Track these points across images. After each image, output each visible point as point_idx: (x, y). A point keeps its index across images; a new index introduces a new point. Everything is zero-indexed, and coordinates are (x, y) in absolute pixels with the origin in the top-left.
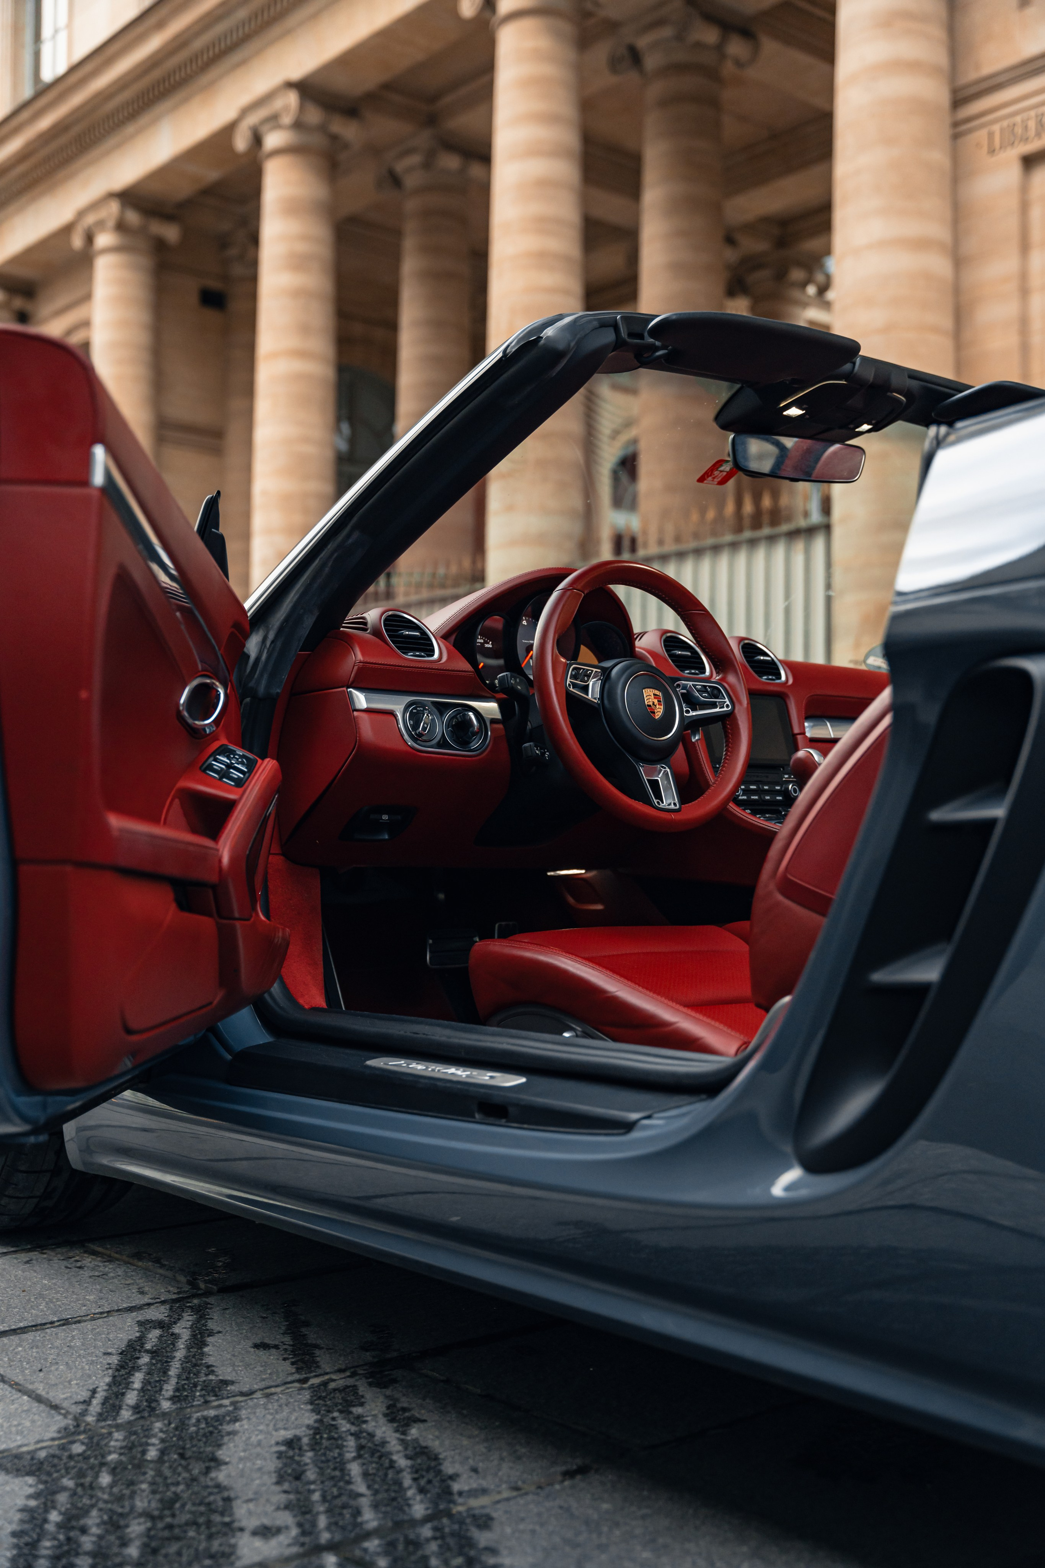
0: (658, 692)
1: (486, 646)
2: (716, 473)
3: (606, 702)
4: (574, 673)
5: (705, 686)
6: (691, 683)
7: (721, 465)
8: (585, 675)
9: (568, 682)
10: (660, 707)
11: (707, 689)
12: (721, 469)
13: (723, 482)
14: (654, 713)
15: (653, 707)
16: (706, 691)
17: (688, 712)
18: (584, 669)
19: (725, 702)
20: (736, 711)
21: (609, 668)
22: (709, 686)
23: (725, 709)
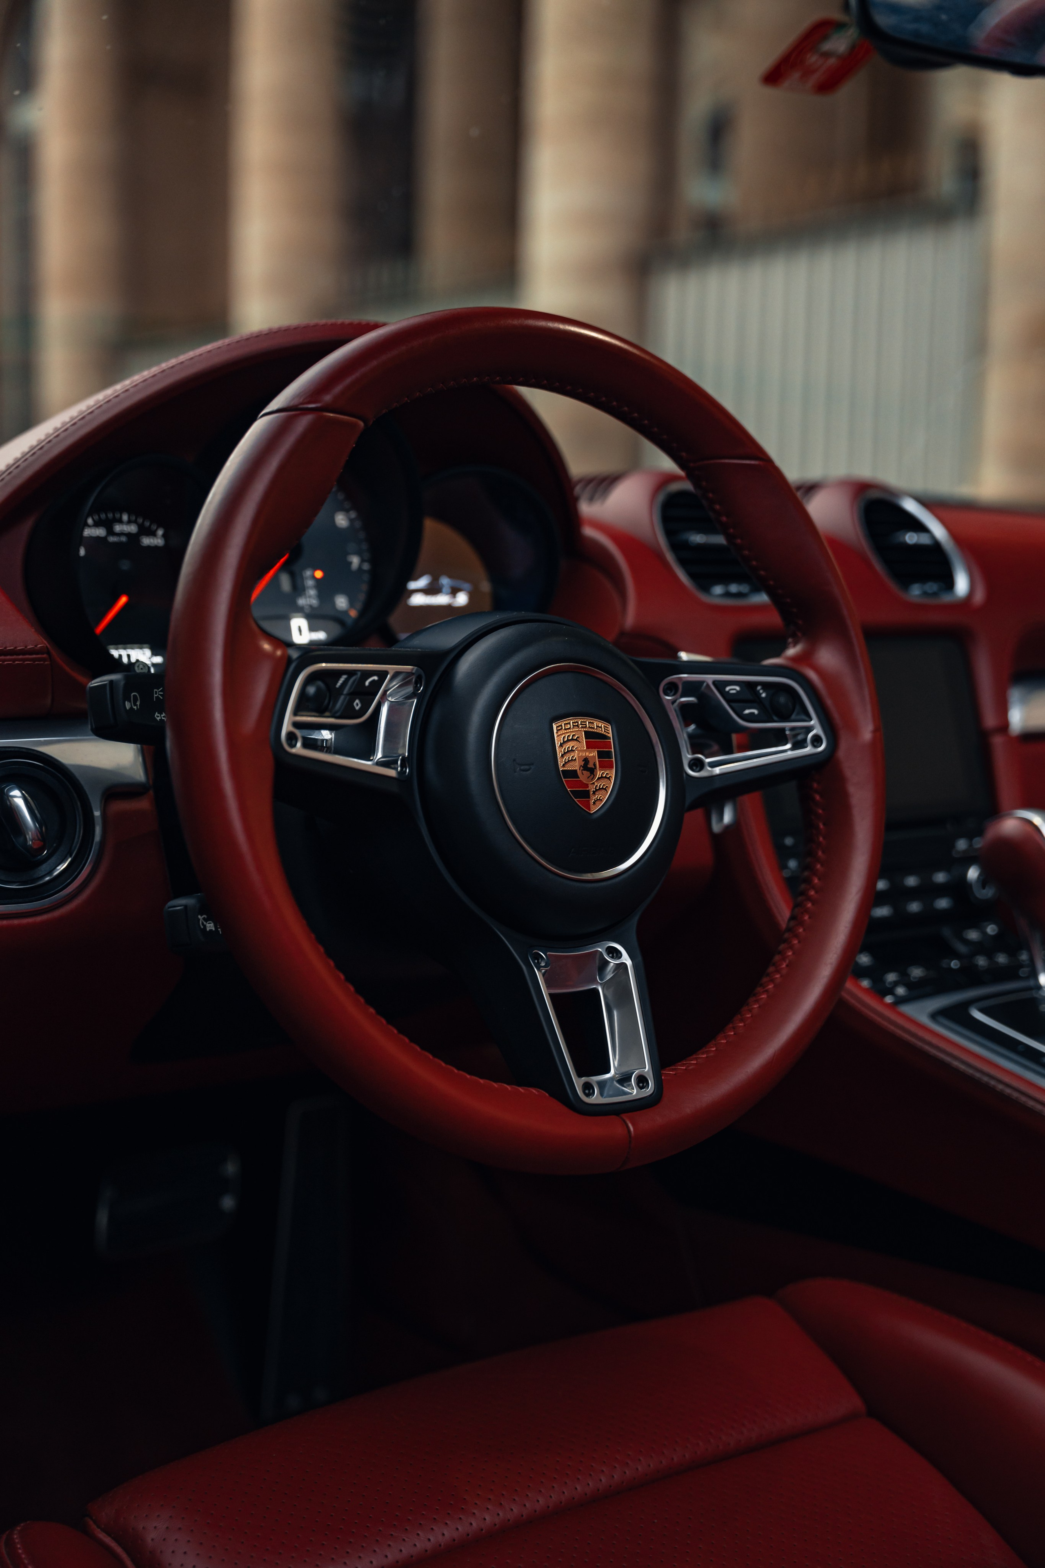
0: (602, 724)
1: (147, 541)
2: (812, 59)
3: (430, 767)
4: (311, 690)
5: (751, 686)
6: (709, 678)
7: (825, 38)
8: (353, 695)
9: (286, 727)
10: (606, 773)
11: (758, 695)
12: (827, 46)
13: (827, 86)
14: (586, 795)
15: (583, 776)
16: (755, 701)
17: (697, 765)
18: (351, 673)
19: (809, 729)
20: (841, 753)
21: (446, 653)
22: (765, 686)
23: (808, 750)
